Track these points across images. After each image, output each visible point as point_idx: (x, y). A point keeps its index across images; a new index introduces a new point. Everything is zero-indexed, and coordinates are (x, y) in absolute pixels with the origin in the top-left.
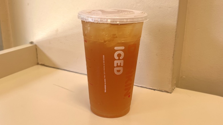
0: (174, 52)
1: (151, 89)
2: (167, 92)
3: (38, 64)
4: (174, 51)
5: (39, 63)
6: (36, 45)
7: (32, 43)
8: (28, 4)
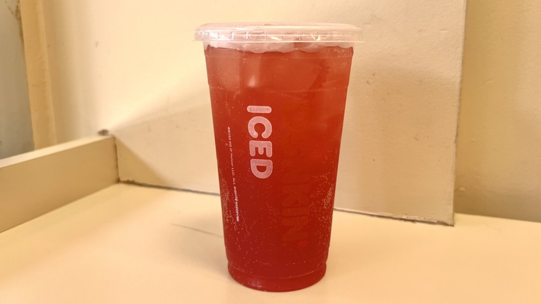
0: (457, 130)
1: (405, 220)
2: (445, 224)
3: (118, 181)
4: (458, 127)
5: (121, 179)
6: (114, 138)
7: (104, 132)
8: (97, 44)
